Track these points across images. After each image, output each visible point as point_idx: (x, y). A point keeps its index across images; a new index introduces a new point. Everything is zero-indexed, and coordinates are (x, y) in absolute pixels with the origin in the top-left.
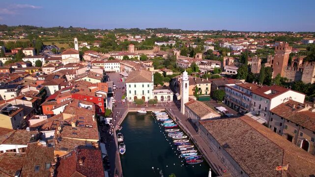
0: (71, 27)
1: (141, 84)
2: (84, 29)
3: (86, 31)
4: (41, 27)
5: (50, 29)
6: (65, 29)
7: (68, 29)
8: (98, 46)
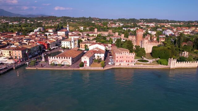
0: (90, 17)
1: (66, 42)
2: (98, 18)
3: (98, 20)
4: (73, 18)
5: (77, 19)
6: (86, 18)
7: (87, 18)
8: (88, 29)
